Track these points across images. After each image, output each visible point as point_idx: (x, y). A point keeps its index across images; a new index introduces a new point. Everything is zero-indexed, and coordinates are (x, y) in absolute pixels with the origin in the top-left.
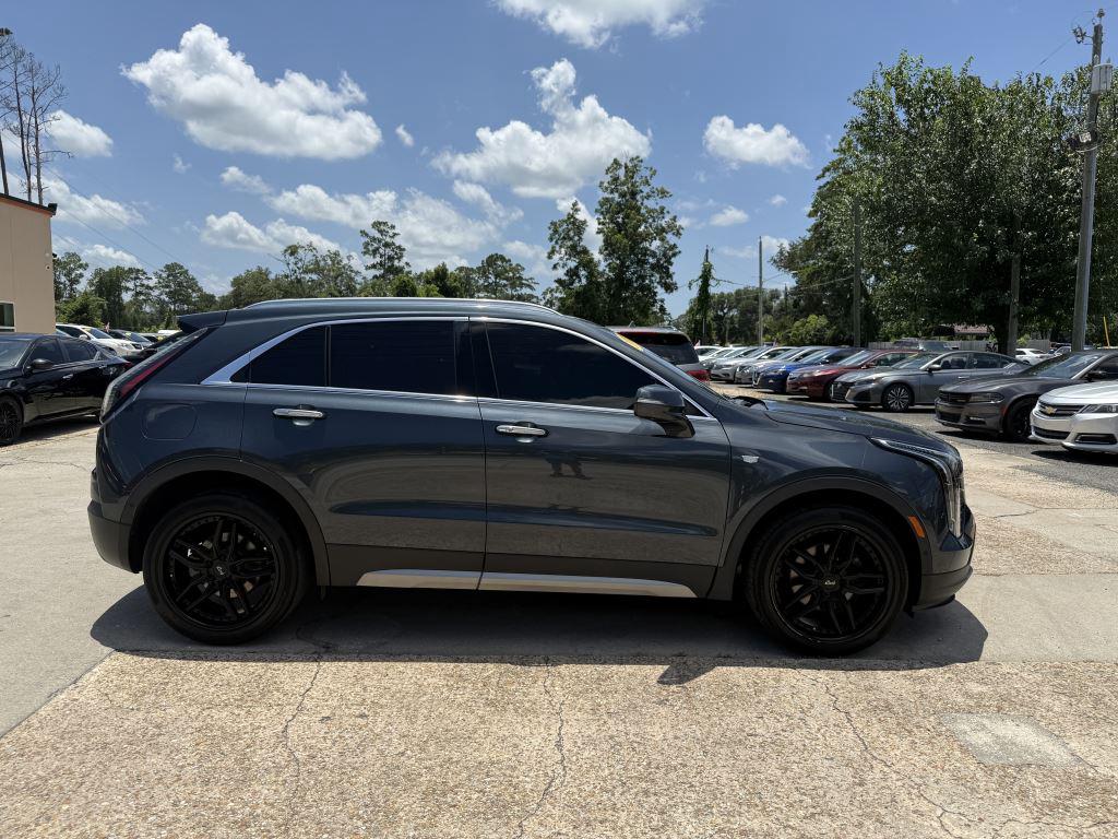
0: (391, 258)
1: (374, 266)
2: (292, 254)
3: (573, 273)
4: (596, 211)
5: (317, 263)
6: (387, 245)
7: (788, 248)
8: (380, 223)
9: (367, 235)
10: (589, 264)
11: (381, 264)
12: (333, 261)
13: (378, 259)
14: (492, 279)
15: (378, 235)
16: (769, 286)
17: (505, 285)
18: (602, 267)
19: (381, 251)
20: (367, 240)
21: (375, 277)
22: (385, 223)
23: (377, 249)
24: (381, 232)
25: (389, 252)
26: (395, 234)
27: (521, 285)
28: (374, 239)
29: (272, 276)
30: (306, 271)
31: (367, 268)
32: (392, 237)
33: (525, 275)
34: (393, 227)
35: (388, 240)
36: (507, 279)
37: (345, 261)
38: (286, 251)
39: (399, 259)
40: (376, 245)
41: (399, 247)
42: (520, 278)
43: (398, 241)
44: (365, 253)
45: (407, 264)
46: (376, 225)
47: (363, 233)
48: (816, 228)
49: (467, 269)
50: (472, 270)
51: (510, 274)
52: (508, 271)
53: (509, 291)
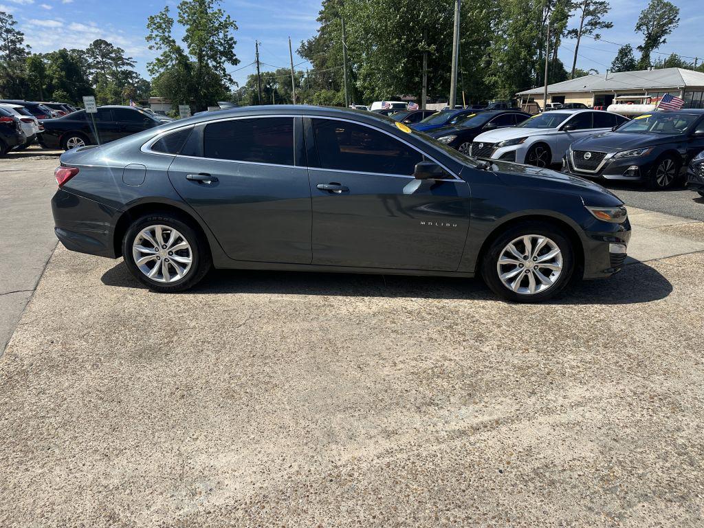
0: (13, 42)
3: (166, 55)
4: (179, 7)
6: (8, 31)
7: (306, 44)
10: (179, 51)
11: (6, 47)
14: (100, 59)
16: (297, 69)
17: (111, 64)
18: (186, 52)
19: (4, 36)
22: (3, 13)
25: (11, 37)
26: (13, 23)
27: (123, 64)
32: (12, 25)
33: (125, 56)
34: (10, 16)
35: (8, 27)
36: (111, 58)
39: (21, 41)
41: (19, 33)
42: (121, 58)
43: (16, 28)
45: (28, 46)
48: (323, 29)
49: (78, 51)
50: (82, 51)
51: (113, 55)
52: (111, 53)
53: (114, 68)
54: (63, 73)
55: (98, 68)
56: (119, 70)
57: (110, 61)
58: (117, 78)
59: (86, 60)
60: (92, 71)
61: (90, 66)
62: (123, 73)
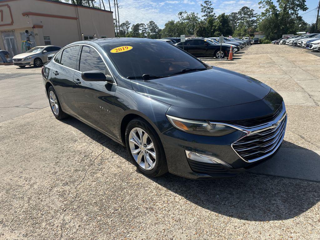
0: (209, 13)
1: (204, 16)
2: (180, 15)
3: (267, 10)
5: (188, 16)
6: (208, 8)
8: (207, 1)
9: (203, 6)
10: (273, 8)
11: (206, 15)
12: (192, 16)
13: (205, 13)
14: (243, 15)
15: (206, 6)
17: (247, 17)
18: (278, 8)
19: (207, 10)
20: (203, 7)
21: (205, 19)
22: (208, 1)
23: (205, 10)
24: (207, 4)
25: (209, 10)
26: (211, 4)
27: (253, 17)
28: (205, 7)
29: (175, 22)
30: (184, 20)
31: (202, 16)
32: (210, 5)
33: (254, 13)
34: (210, 2)
35: (209, 6)
36: (248, 15)
37: (196, 15)
38: (179, 14)
39: (212, 12)
40: (205, 9)
41: (212, 9)
42: (252, 14)
43: (211, 7)
44: (202, 11)
45: (214, 14)
46: (205, 2)
47: (202, 5)
49: (235, 13)
50: (236, 13)
51: (249, 13)
52: (248, 12)
53: (248, 19)
54: (221, 24)
55: (241, 20)
56: (250, 20)
57: (247, 16)
58: (249, 24)
59: (238, 17)
60: (239, 21)
61: (238, 19)
62: (252, 21)
